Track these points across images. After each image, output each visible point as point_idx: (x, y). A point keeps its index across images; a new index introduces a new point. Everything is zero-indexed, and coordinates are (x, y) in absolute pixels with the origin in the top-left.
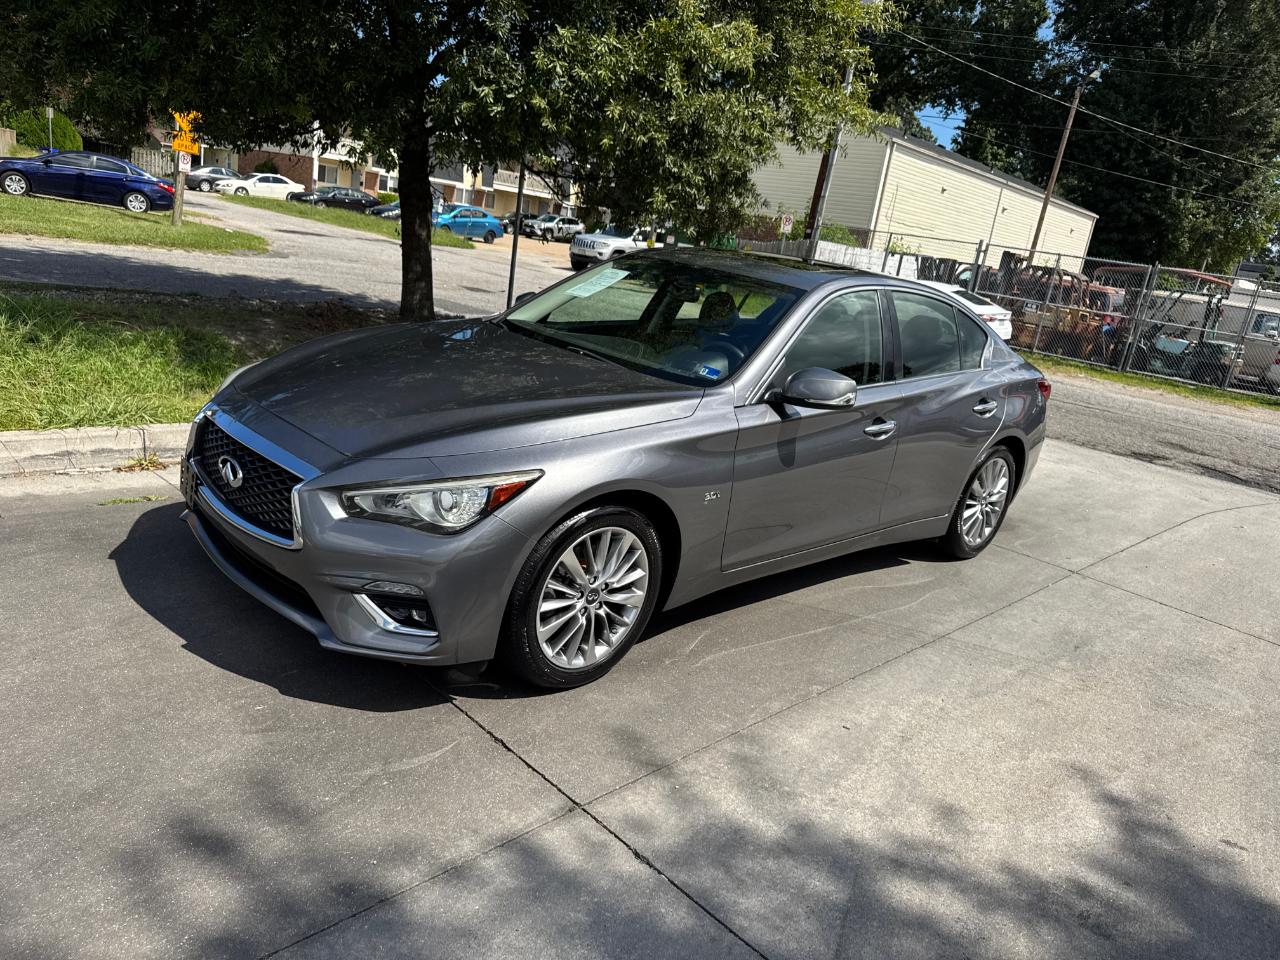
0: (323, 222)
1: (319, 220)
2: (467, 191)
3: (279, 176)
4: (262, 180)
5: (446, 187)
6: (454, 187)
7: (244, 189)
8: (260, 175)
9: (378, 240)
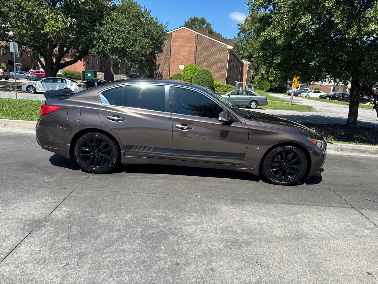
3: (319, 91)
4: (314, 92)
7: (308, 95)
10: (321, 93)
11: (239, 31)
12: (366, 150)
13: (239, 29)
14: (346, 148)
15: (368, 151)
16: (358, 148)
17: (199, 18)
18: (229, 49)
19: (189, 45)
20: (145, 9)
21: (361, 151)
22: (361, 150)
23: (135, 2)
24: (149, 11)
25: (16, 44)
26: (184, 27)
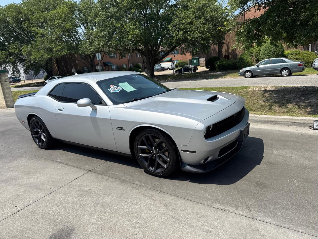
12: (276, 121)
14: (252, 120)
15: (279, 122)
16: (266, 119)
21: (271, 123)
22: (271, 121)
25: (100, 54)
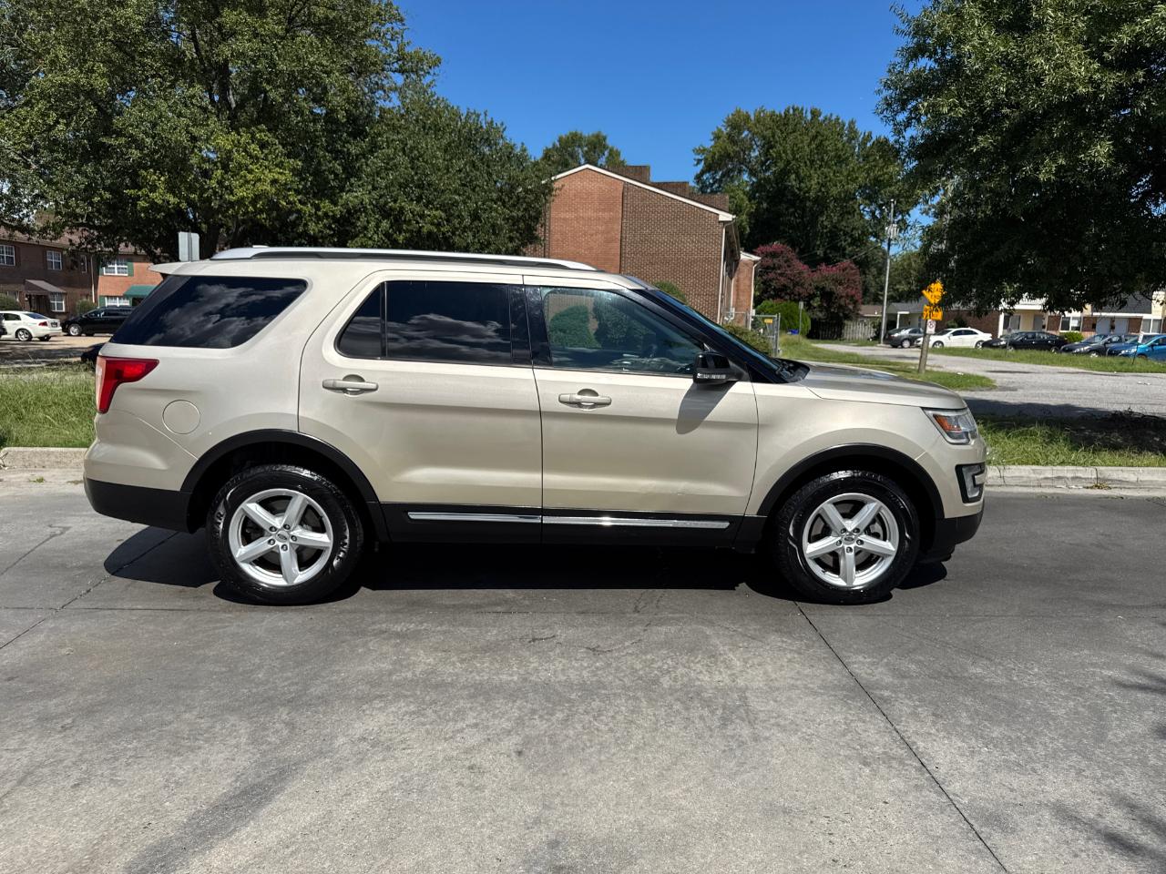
0: (1018, 362)
1: (1014, 361)
2: (1155, 320)
3: (969, 329)
4: (955, 334)
5: (1130, 319)
6: (1141, 319)
7: (940, 342)
8: (954, 330)
9: (1078, 373)
10: (976, 333)
11: (701, 166)
13: (698, 163)
17: (583, 134)
18: (724, 222)
19: (606, 215)
20: (489, 119)
23: (438, 99)
24: (499, 125)
25: (196, 237)
26: (588, 166)
